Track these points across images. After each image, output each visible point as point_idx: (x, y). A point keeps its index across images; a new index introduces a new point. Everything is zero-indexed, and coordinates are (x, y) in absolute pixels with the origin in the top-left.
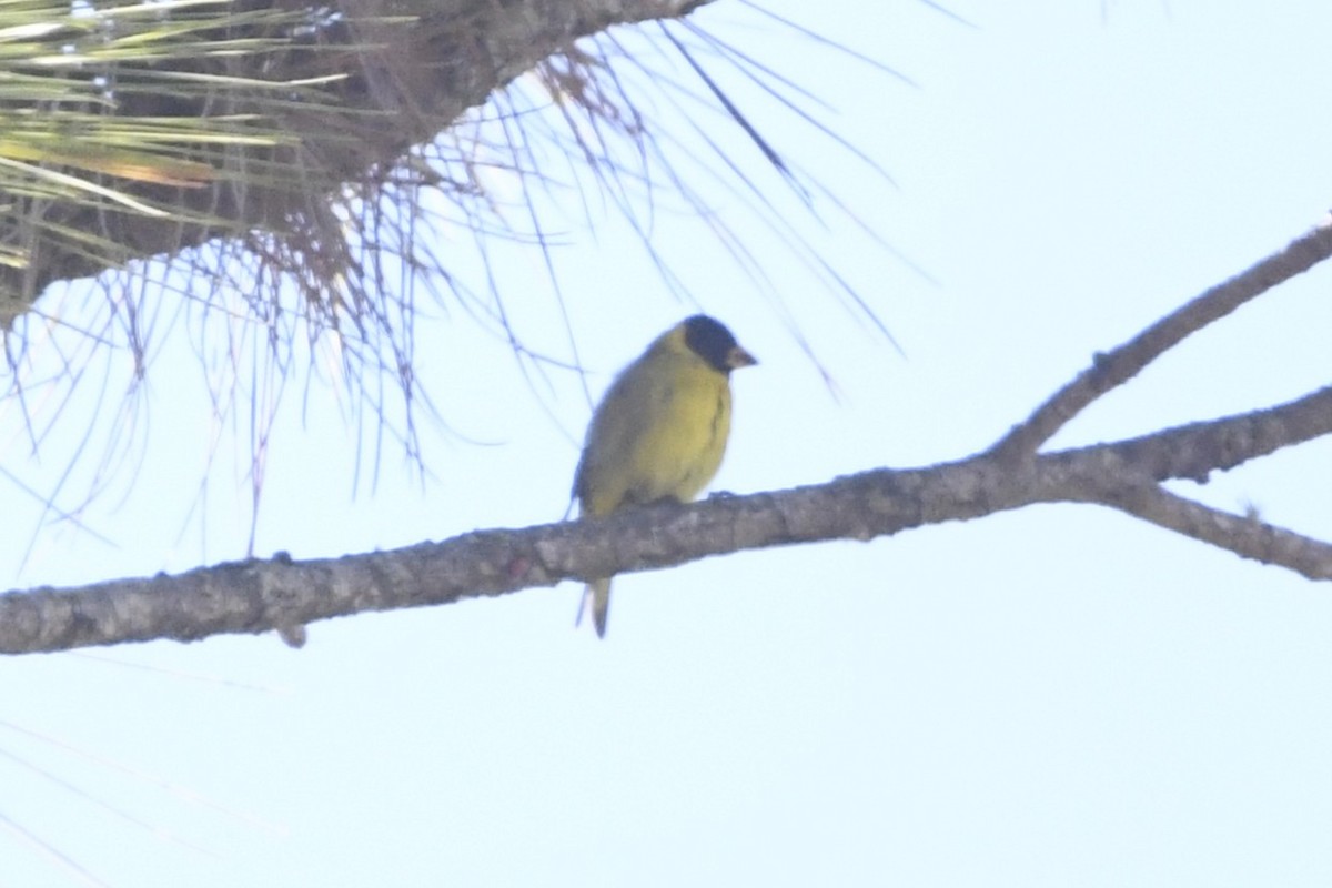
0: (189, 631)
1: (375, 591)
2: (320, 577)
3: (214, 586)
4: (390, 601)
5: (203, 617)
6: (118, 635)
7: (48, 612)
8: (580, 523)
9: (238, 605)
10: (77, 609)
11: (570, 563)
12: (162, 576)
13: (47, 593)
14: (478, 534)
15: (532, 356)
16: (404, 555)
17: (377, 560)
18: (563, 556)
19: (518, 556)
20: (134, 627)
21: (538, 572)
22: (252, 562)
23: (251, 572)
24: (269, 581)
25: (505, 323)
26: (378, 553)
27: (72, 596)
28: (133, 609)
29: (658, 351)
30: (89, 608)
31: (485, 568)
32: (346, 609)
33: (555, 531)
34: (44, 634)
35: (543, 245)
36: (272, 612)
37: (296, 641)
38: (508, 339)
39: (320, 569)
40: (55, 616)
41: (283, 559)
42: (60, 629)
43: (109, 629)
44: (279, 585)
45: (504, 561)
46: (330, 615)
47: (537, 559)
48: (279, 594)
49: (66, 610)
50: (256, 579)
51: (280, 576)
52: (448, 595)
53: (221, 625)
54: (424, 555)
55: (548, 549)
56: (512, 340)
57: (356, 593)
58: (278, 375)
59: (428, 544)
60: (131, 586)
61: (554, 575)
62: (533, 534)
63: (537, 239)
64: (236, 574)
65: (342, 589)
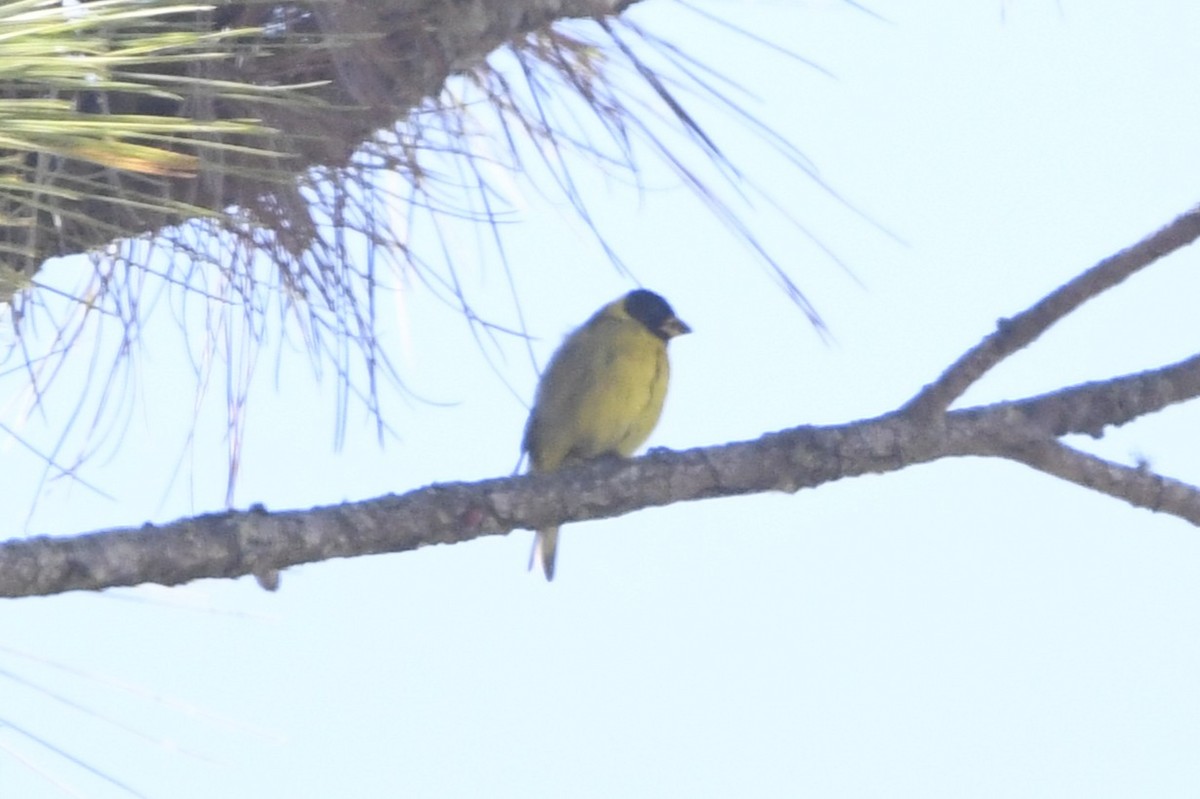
0: (173, 576)
1: (342, 539)
2: (292, 526)
3: (196, 535)
4: (356, 549)
5: (187, 563)
6: (109, 580)
7: (45, 558)
8: (529, 477)
9: (218, 553)
10: (71, 555)
11: (520, 514)
12: (148, 526)
13: (44, 541)
14: (436, 487)
15: (485, 324)
16: (370, 507)
17: (344, 511)
18: (515, 506)
19: (473, 506)
20: (124, 572)
21: (492, 522)
22: (232, 513)
23: (229, 522)
24: (246, 531)
25: (459, 294)
26: (345, 505)
27: (66, 545)
28: (121, 556)
29: (601, 320)
30: (82, 556)
31: (444, 518)
32: (316, 556)
33: (508, 484)
34: (41, 579)
35: (493, 223)
36: (250, 558)
37: (270, 585)
38: (462, 308)
39: (292, 520)
40: (52, 563)
41: (258, 511)
42: (56, 575)
43: (100, 574)
44: (254, 533)
45: (460, 511)
46: (301, 561)
47: (491, 510)
48: (255, 542)
49: (61, 558)
50: (234, 528)
51: (256, 526)
52: (410, 543)
53: (202, 571)
54: (388, 505)
55: (501, 501)
56: (466, 309)
57: (326, 540)
58: (254, 343)
59: (392, 496)
60: (122, 535)
61: (506, 525)
62: (487, 487)
63: (487, 218)
64: (215, 525)
65: (312, 538)
